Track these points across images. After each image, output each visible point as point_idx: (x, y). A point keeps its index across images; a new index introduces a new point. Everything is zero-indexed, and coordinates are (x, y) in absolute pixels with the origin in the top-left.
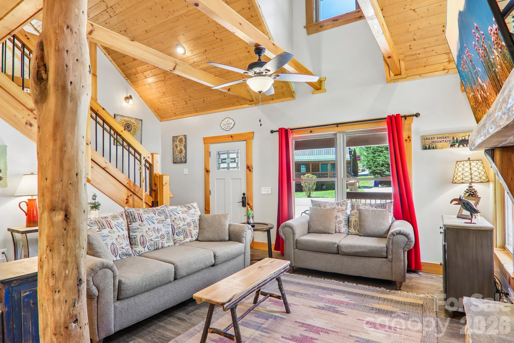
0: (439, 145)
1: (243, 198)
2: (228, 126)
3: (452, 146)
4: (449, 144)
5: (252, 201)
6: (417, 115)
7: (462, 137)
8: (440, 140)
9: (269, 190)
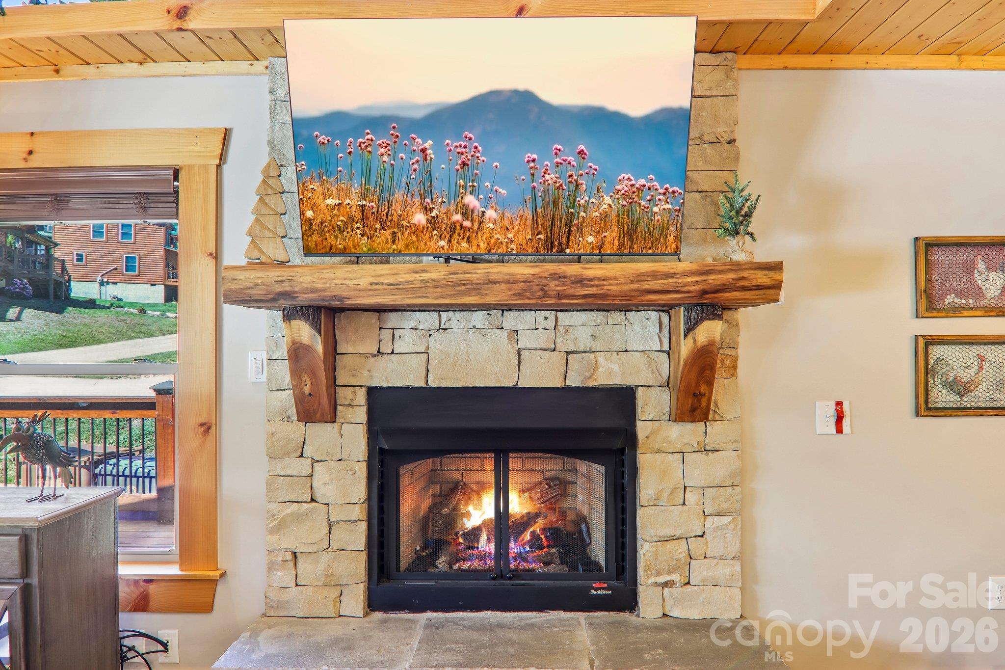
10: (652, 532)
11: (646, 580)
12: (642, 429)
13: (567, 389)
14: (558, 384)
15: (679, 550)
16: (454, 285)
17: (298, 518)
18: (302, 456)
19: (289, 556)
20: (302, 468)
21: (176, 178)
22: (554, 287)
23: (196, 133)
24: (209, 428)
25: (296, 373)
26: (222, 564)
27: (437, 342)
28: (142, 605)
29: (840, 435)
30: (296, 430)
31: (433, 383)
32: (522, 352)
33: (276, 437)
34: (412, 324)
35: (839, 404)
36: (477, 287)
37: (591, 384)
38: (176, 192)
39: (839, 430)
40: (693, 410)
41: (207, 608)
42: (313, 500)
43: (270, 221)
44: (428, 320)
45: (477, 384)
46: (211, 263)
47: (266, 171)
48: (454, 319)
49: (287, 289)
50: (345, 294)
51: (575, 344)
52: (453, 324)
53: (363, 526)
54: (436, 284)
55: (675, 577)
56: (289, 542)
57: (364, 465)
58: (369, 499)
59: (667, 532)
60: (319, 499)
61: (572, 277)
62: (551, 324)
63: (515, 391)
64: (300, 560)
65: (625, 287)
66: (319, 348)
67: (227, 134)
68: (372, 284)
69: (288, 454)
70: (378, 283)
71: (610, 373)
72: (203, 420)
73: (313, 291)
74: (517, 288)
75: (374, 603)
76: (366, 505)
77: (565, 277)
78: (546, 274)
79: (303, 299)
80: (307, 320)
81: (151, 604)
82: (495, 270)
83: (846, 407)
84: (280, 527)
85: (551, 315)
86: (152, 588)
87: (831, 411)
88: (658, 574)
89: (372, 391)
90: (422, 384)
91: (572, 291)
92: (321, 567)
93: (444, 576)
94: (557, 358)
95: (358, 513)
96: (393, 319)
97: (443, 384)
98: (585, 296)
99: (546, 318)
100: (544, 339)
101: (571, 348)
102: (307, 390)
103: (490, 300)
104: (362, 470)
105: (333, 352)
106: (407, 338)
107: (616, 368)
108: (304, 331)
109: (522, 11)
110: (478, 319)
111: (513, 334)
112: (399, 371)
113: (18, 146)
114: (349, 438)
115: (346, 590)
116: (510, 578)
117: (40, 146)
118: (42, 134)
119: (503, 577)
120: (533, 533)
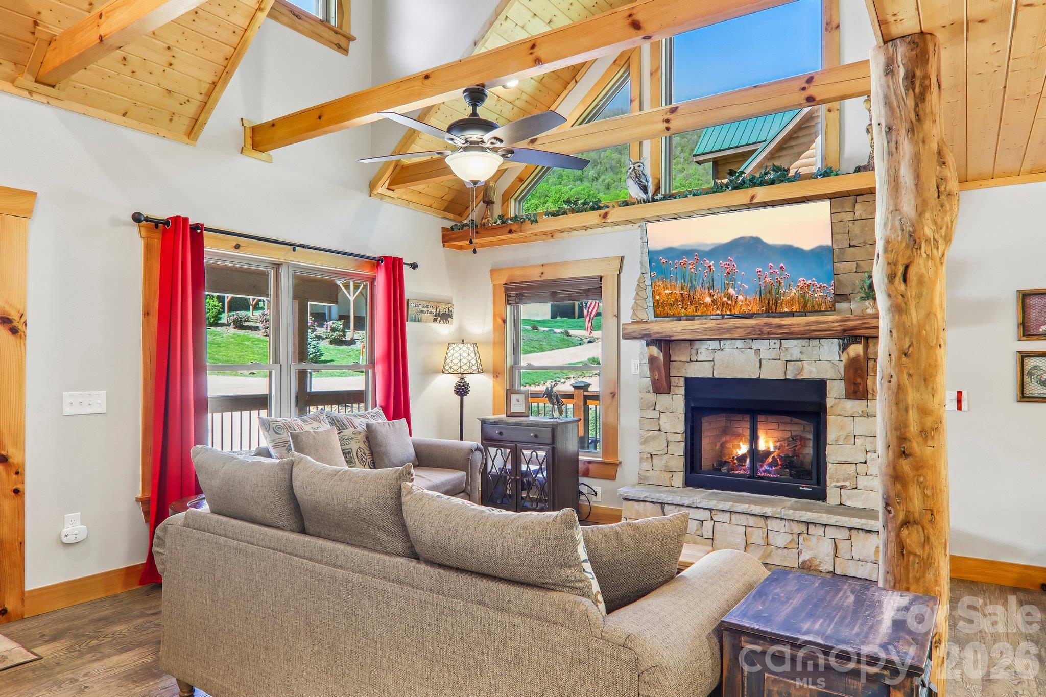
0: (425, 316)
3: (435, 320)
4: (431, 317)
6: (414, 266)
7: (443, 309)
8: (425, 309)
9: (98, 401)
10: (834, 458)
11: (831, 483)
12: (830, 402)
13: (786, 380)
14: (782, 378)
15: (851, 469)
16: (719, 330)
17: (653, 438)
18: (655, 409)
19: (649, 456)
20: (655, 414)
21: (601, 281)
22: (766, 329)
23: (608, 260)
24: (614, 395)
25: (652, 369)
26: (620, 459)
27: (718, 356)
28: (586, 474)
29: (959, 411)
30: (652, 397)
31: (716, 376)
32: (762, 361)
33: (643, 400)
34: (705, 347)
35: (960, 393)
36: (730, 330)
37: (799, 377)
38: (601, 288)
39: (959, 408)
40: (855, 392)
41: (613, 478)
42: (660, 431)
43: (640, 302)
44: (714, 345)
45: (739, 377)
46: (615, 319)
47: (639, 281)
48: (727, 345)
49: (647, 333)
50: (671, 334)
51: (791, 356)
52: (727, 347)
53: (683, 444)
54: (711, 329)
55: (847, 484)
56: (650, 448)
57: (683, 415)
58: (686, 432)
59: (843, 459)
60: (662, 429)
61: (775, 324)
62: (778, 346)
63: (758, 380)
64: (654, 458)
65: (802, 329)
66: (662, 358)
67: (622, 258)
68: (682, 330)
69: (648, 408)
71: (811, 372)
72: (612, 392)
73: (658, 333)
74: (748, 330)
75: (689, 482)
76: (684, 435)
77: (772, 325)
78: (762, 323)
79: (654, 337)
80: (656, 346)
81: (591, 473)
82: (738, 322)
83: (964, 394)
84: (645, 442)
85: (778, 342)
86: (591, 466)
87: (954, 396)
88: (838, 481)
89: (687, 380)
90: (711, 376)
91: (775, 331)
92: (663, 462)
93: (724, 474)
94: (781, 364)
95: (680, 437)
96: (697, 345)
97: (721, 376)
98: (782, 334)
99: (775, 343)
100: (774, 354)
101: (788, 358)
102: (657, 377)
103: (736, 336)
104: (682, 417)
105: (668, 361)
106: (704, 354)
107: (814, 369)
108: (655, 351)
109: (753, 197)
110: (739, 344)
111: (757, 352)
112: (700, 370)
113: (538, 271)
114: (676, 402)
115: (675, 474)
116: (757, 478)
117: (545, 270)
118: (548, 265)
119: (754, 478)
120: (774, 457)
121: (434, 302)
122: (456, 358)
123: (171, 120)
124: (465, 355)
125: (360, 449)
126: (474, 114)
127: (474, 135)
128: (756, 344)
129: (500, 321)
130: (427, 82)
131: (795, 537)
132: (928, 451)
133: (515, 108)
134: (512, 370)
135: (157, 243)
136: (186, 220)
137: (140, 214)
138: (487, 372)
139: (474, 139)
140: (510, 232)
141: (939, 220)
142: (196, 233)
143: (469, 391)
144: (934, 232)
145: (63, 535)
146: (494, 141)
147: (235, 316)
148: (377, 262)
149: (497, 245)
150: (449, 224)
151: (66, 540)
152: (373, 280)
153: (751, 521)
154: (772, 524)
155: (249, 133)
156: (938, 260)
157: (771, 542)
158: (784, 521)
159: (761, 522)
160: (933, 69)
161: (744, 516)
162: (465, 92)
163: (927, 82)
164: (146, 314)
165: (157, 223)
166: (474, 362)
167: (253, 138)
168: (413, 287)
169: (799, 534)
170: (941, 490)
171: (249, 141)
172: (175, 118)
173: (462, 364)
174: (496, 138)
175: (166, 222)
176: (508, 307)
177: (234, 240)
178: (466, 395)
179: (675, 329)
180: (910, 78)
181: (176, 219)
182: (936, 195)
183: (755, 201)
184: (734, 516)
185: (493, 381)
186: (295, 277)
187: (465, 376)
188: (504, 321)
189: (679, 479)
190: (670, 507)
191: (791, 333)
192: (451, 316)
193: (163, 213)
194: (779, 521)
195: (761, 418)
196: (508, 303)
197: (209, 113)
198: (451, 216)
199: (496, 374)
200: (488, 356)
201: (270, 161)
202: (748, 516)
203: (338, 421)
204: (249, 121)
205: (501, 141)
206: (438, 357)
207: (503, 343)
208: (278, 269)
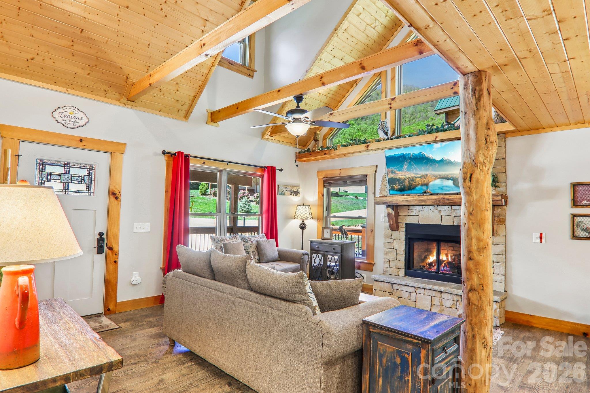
0: (286, 193)
1: (99, 240)
2: (72, 120)
3: (291, 194)
4: (289, 193)
5: (117, 243)
6: (281, 170)
7: (295, 189)
8: (286, 189)
9: (146, 227)
13: (454, 226)
14: (452, 224)
16: (419, 201)
17: (390, 252)
18: (391, 238)
19: (388, 260)
20: (391, 241)
21: (367, 177)
22: (442, 201)
23: (370, 167)
24: (372, 231)
25: (389, 219)
26: (375, 262)
27: (421, 213)
28: (359, 268)
29: (541, 243)
30: (390, 232)
31: (420, 223)
32: (442, 216)
33: (386, 233)
34: (416, 209)
35: (541, 234)
36: (425, 201)
38: (367, 180)
39: (541, 241)
41: (371, 270)
42: (393, 248)
43: (384, 187)
44: (419, 208)
45: (431, 223)
46: (373, 195)
47: (383, 177)
48: (426, 208)
49: (386, 202)
50: (397, 203)
51: (456, 214)
52: (425, 209)
53: (404, 256)
54: (416, 200)
56: (389, 257)
58: (406, 249)
60: (395, 248)
61: (446, 198)
62: (450, 209)
63: (440, 225)
64: (390, 262)
65: (459, 201)
66: (393, 214)
67: (377, 166)
68: (402, 200)
69: (388, 238)
70: (404, 200)
72: (372, 229)
73: (391, 202)
74: (433, 201)
75: (406, 274)
76: (405, 251)
77: (445, 198)
78: (440, 198)
79: (389, 204)
80: (391, 208)
81: (361, 268)
82: (429, 197)
84: (386, 254)
85: (450, 207)
86: (361, 265)
87: (539, 235)
89: (406, 224)
90: (418, 223)
91: (446, 202)
92: (395, 264)
93: (425, 271)
94: (451, 218)
95: (403, 252)
96: (411, 208)
97: (423, 223)
98: (449, 203)
99: (449, 208)
100: (448, 213)
101: (455, 215)
102: (391, 223)
103: (427, 204)
104: (404, 242)
105: (397, 215)
106: (414, 212)
108: (390, 210)
109: (436, 137)
110: (431, 207)
111: (440, 211)
112: (412, 220)
113: (338, 172)
114: (401, 235)
115: (400, 270)
116: (440, 273)
117: (342, 172)
118: (342, 169)
119: (438, 273)
120: (445, 263)
121: (290, 186)
122: (300, 212)
123: (178, 112)
124: (304, 211)
125: (253, 251)
126: (298, 107)
127: (297, 116)
128: (440, 208)
129: (321, 195)
130: (279, 93)
131: (455, 302)
132: (481, 258)
133: (328, 98)
134: (326, 218)
135: (171, 162)
136: (182, 153)
137: (165, 151)
138: (315, 219)
139: (297, 117)
140: (325, 154)
141: (486, 154)
142: (186, 158)
143: (306, 227)
144: (484, 159)
145: (132, 280)
146: (305, 118)
147: (214, 191)
148: (264, 169)
149: (320, 160)
150: (298, 150)
151: (133, 283)
152: (262, 177)
153: (434, 294)
154: (444, 296)
155: (210, 115)
156: (486, 172)
157: (443, 304)
158: (450, 294)
159: (439, 294)
160: (485, 86)
161: (431, 291)
162: (294, 97)
163: (481, 93)
164: (166, 191)
165: (171, 154)
166: (308, 214)
167: (211, 117)
168: (280, 179)
169: (457, 301)
170: (487, 276)
171: (210, 119)
172: (180, 111)
173: (303, 215)
174: (306, 117)
175: (175, 154)
176: (325, 189)
177: (203, 160)
178: (304, 229)
179: (399, 200)
180: (474, 91)
181: (179, 153)
182: (485, 143)
183: (437, 139)
184: (426, 291)
185: (318, 223)
186: (228, 175)
187: (304, 220)
188: (323, 195)
189: (402, 272)
190: (396, 285)
191: (454, 203)
192: (299, 193)
193: (174, 150)
194: (447, 294)
195: (442, 244)
196: (325, 187)
197: (193, 108)
198: (300, 147)
199: (319, 220)
200: (315, 211)
201: (218, 126)
202: (432, 291)
203: (245, 239)
204: (210, 110)
205: (308, 118)
206: (292, 211)
207: (322, 205)
208: (221, 172)
